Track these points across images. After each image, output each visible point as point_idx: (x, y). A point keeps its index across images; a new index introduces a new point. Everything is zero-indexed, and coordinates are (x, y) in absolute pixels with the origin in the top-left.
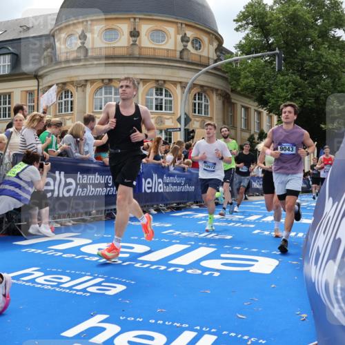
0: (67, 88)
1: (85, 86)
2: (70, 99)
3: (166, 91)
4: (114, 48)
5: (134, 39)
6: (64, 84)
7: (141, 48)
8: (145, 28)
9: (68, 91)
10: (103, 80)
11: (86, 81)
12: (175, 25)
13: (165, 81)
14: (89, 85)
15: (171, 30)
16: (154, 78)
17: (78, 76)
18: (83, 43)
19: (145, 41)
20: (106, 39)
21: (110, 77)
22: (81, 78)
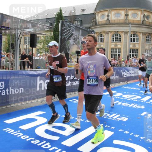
0: (102, 33)
1: (109, 33)
2: (102, 37)
3: (137, 35)
4: (119, 20)
5: (126, 17)
6: (101, 32)
7: (129, 20)
8: (130, 13)
9: (102, 35)
10: (115, 31)
11: (109, 32)
12: (141, 11)
13: (137, 32)
14: (110, 33)
15: (139, 13)
16: (133, 31)
17: (106, 30)
18: (108, 18)
19: (130, 18)
20: (116, 17)
21: (118, 31)
22: (107, 31)
